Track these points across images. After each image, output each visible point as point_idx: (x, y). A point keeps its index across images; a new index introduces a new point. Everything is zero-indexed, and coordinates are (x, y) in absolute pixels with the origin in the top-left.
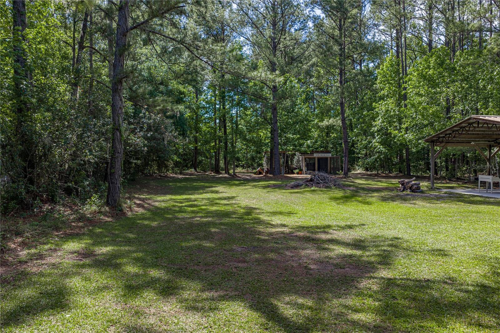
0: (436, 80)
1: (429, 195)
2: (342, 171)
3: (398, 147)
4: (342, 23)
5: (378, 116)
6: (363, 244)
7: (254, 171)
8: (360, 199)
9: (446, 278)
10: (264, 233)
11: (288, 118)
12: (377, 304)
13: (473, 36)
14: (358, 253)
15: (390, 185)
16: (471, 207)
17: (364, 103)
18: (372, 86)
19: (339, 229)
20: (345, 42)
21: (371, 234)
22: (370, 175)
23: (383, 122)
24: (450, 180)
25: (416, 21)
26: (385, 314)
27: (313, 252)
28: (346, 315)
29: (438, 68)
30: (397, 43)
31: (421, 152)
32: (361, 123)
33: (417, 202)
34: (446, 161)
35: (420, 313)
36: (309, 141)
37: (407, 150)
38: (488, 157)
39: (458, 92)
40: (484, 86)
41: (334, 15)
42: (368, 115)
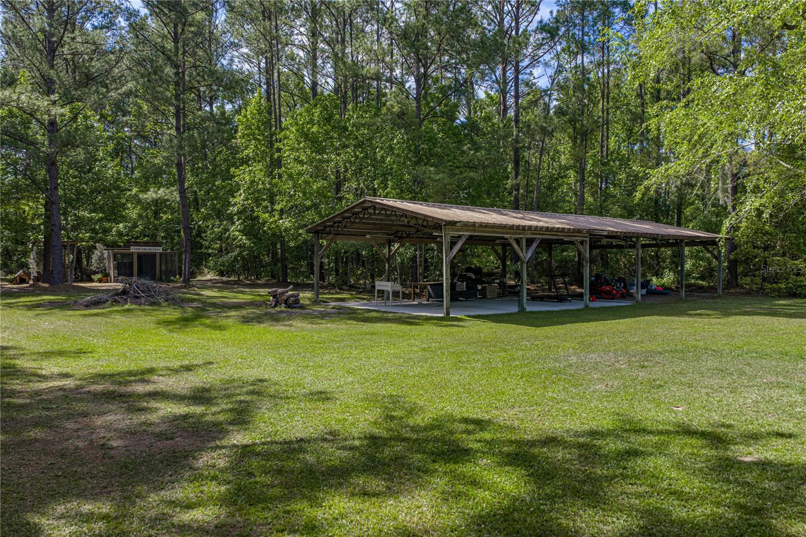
0: (321, 142)
1: (311, 311)
2: (181, 276)
3: (269, 239)
4: (180, 31)
5: (239, 189)
6: (207, 395)
7: (9, 277)
8: (208, 321)
9: (326, 433)
10: (22, 392)
11: (80, 182)
12: (223, 488)
13: (370, 85)
14: (198, 409)
15: (258, 298)
16: (365, 327)
17: (216, 166)
18: (229, 140)
19: (169, 372)
20: (184, 63)
21: (222, 377)
22: (227, 283)
23: (247, 199)
24: (341, 289)
25: (295, 50)
26: (235, 503)
27: (119, 417)
28: (171, 516)
29: (324, 125)
30: (267, 79)
31: (302, 247)
32: (212, 200)
33: (294, 323)
34: (336, 262)
35: (286, 491)
36: (121, 225)
37: (283, 244)
38: (387, 256)
39: (350, 162)
40: (382, 157)
41: (165, 14)
42: (223, 187)
